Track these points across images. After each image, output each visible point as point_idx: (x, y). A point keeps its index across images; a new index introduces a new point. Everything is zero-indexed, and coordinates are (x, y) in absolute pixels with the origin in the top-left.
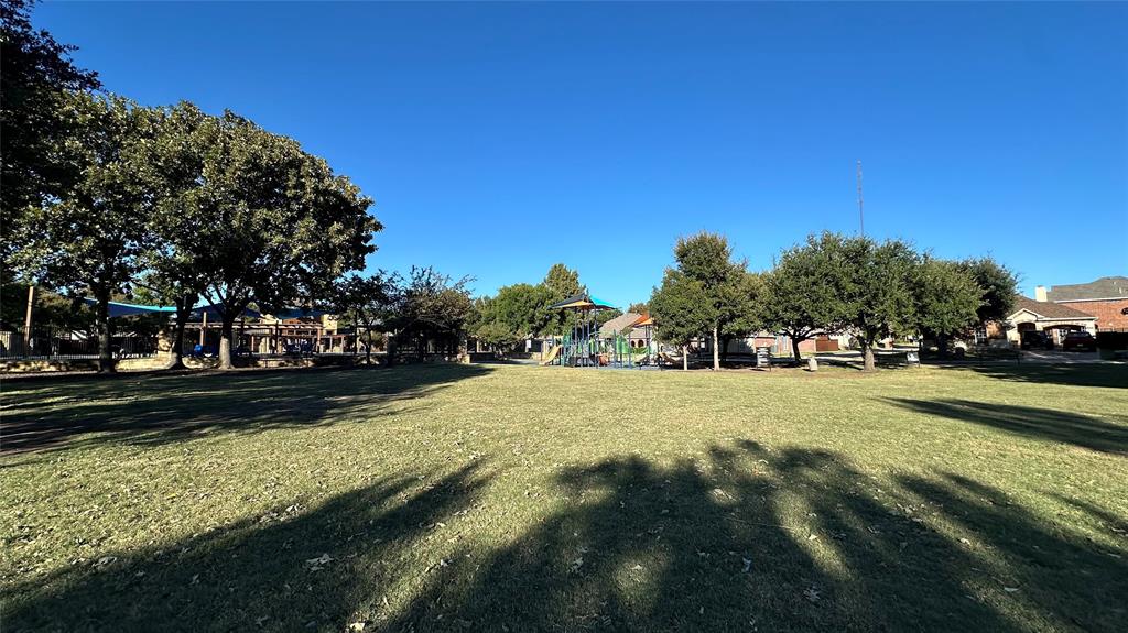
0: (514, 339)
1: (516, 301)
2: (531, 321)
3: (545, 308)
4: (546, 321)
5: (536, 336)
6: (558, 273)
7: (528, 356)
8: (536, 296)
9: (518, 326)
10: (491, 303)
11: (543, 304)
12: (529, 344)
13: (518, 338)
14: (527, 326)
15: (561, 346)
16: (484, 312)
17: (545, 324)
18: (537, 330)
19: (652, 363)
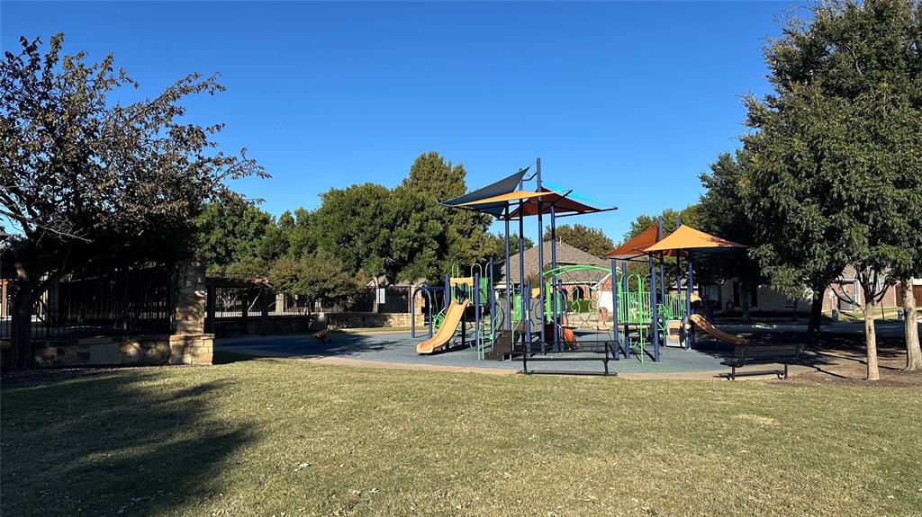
0: (351, 286)
1: (354, 213)
2: (385, 251)
3: (412, 228)
4: (413, 253)
5: (392, 280)
6: (429, 170)
7: (378, 321)
8: (394, 206)
9: (359, 261)
10: (307, 220)
11: (406, 220)
12: (381, 297)
13: (360, 284)
14: (376, 262)
15: (468, 302)
16: (294, 237)
17: (411, 259)
18: (393, 270)
19: (673, 340)
